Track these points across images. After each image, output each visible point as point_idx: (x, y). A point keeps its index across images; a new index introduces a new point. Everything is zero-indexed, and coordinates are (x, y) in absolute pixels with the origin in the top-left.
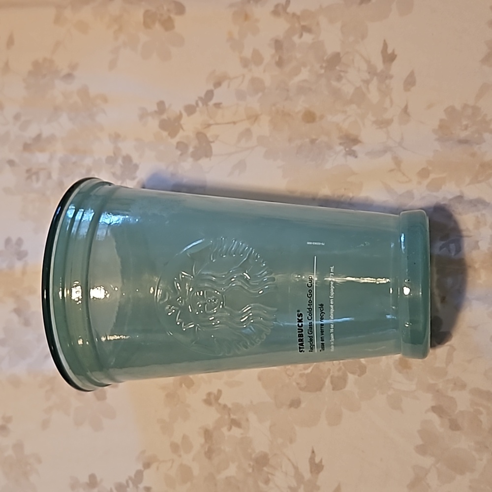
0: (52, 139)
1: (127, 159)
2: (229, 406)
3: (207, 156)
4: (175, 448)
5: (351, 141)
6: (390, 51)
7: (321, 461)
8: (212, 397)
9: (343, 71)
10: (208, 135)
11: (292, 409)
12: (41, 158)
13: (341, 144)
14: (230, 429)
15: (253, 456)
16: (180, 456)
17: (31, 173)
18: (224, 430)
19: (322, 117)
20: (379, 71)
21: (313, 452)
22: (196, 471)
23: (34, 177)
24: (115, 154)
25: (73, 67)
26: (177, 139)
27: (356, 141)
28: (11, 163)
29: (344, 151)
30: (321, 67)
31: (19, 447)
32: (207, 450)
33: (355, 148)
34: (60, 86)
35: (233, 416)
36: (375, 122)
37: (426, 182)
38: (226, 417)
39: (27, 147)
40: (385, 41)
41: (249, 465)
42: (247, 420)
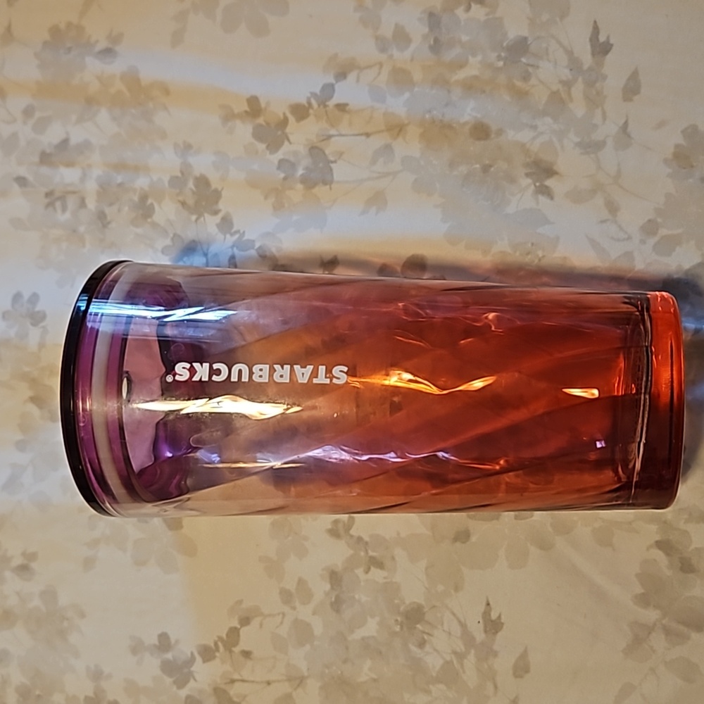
0: (85, 146)
1: (202, 182)
2: (366, 538)
3: (325, 183)
4: (286, 597)
5: (542, 171)
6: (602, 39)
7: (499, 617)
8: (340, 526)
9: (532, 66)
10: (327, 152)
11: (458, 544)
12: (69, 175)
13: (527, 175)
14: (367, 572)
15: (402, 608)
16: (294, 608)
17: (54, 198)
18: (360, 572)
19: (500, 132)
20: (585, 67)
21: (488, 604)
22: (318, 629)
23: (58, 204)
24: (182, 173)
25: (116, 39)
26: (280, 155)
27: (550, 172)
28: (21, 181)
29: (533, 187)
30: (499, 58)
31: (49, 595)
32: (333, 599)
33: (549, 182)
34: (94, 67)
35: (371, 553)
36: (578, 145)
37: (652, 241)
38: (362, 554)
39: (45, 158)
40: (595, 22)
41: (397, 620)
42: (393, 558)
